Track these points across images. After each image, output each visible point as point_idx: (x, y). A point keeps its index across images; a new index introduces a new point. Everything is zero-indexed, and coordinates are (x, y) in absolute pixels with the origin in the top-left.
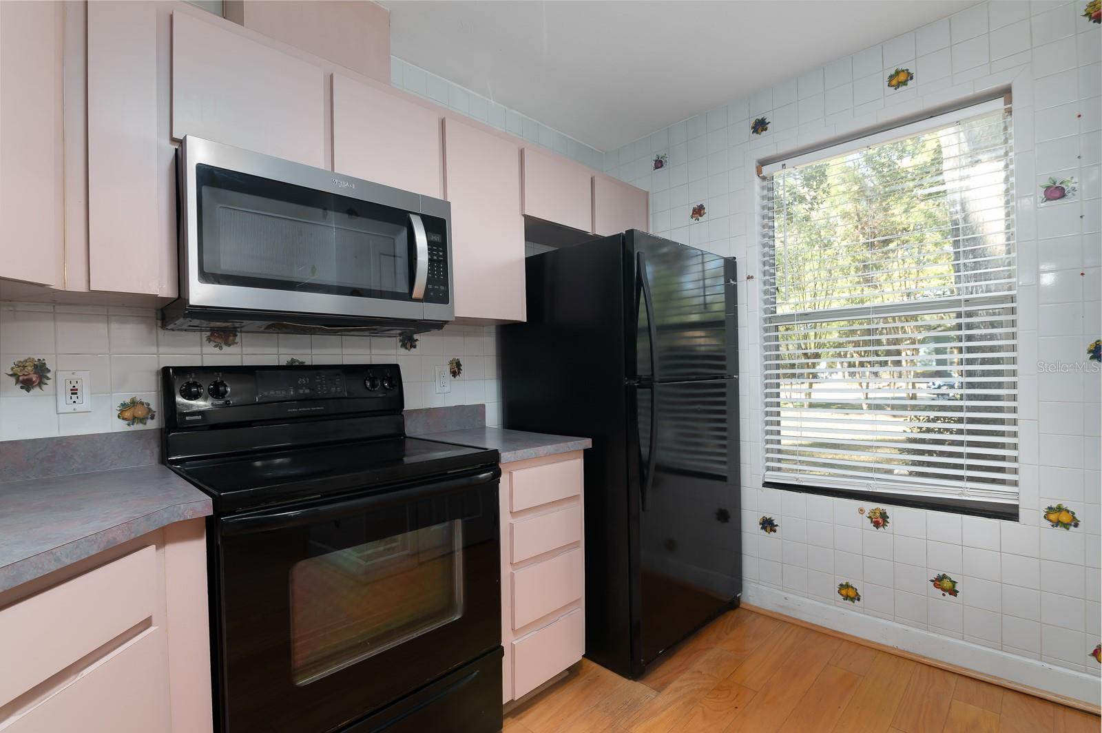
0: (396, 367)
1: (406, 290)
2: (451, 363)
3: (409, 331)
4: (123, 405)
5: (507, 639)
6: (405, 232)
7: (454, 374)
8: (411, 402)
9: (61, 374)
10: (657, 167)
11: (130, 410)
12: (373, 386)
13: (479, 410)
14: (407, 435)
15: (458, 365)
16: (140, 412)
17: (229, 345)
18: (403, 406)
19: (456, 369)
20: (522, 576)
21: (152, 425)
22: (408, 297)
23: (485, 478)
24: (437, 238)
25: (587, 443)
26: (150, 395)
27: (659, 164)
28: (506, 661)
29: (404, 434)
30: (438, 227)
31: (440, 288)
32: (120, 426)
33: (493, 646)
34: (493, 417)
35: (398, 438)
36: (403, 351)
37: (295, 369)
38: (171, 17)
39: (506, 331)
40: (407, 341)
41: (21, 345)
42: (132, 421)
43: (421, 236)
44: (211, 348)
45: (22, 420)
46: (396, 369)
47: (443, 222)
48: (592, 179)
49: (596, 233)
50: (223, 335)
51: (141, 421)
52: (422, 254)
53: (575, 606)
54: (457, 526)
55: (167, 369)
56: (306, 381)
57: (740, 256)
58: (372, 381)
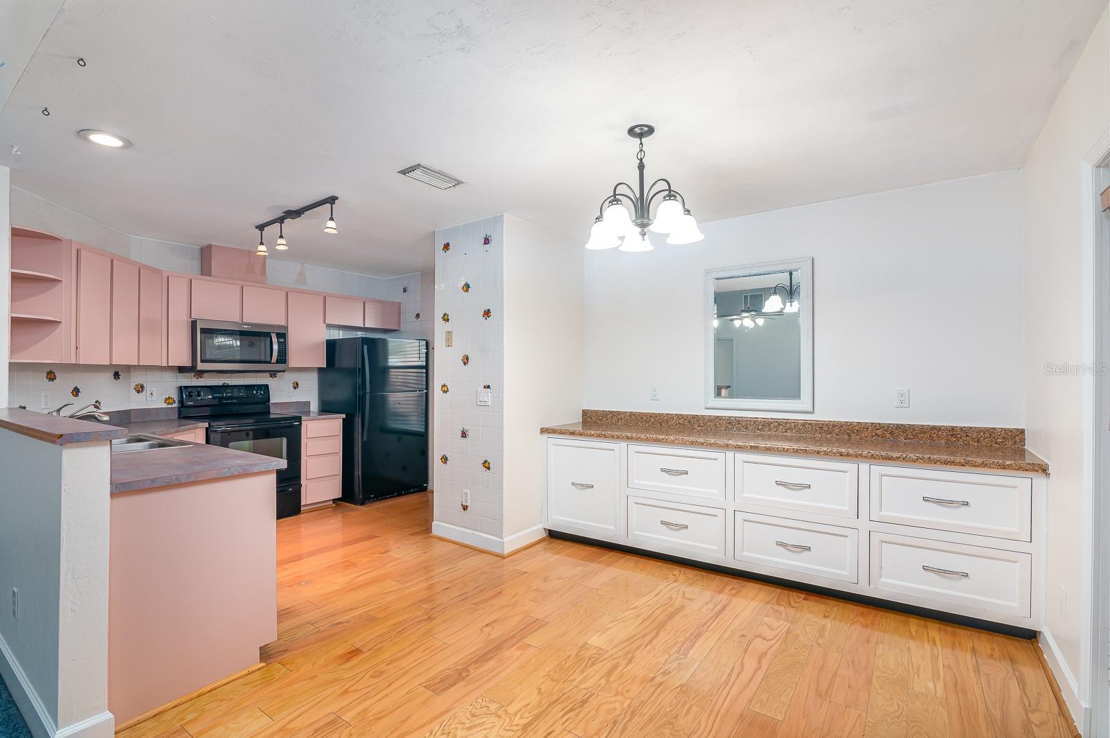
0: (267, 385)
1: (269, 360)
2: (293, 383)
3: (273, 374)
4: (166, 398)
5: (303, 482)
6: (269, 339)
7: (295, 388)
8: (274, 399)
9: (148, 389)
11: (168, 400)
12: (257, 393)
13: (308, 404)
14: (271, 411)
15: (297, 384)
16: (171, 401)
17: (202, 378)
18: (269, 401)
19: (296, 386)
21: (175, 405)
22: (270, 362)
23: (297, 425)
24: (282, 340)
25: (344, 416)
26: (175, 397)
27: (405, 289)
28: (303, 489)
30: (282, 336)
31: (283, 358)
32: (165, 406)
33: (297, 483)
34: (314, 407)
35: (269, 413)
36: (271, 378)
37: (225, 387)
38: (191, 280)
39: (320, 370)
40: (271, 376)
41: (137, 379)
42: (169, 404)
43: (275, 340)
44: (195, 379)
45: (136, 402)
46: (267, 386)
47: (285, 334)
48: (364, 302)
49: (366, 326)
50: (200, 373)
51: (172, 404)
52: (275, 347)
53: (336, 477)
54: (285, 440)
55: (181, 387)
56: (230, 391)
57: (429, 339)
58: (256, 391)
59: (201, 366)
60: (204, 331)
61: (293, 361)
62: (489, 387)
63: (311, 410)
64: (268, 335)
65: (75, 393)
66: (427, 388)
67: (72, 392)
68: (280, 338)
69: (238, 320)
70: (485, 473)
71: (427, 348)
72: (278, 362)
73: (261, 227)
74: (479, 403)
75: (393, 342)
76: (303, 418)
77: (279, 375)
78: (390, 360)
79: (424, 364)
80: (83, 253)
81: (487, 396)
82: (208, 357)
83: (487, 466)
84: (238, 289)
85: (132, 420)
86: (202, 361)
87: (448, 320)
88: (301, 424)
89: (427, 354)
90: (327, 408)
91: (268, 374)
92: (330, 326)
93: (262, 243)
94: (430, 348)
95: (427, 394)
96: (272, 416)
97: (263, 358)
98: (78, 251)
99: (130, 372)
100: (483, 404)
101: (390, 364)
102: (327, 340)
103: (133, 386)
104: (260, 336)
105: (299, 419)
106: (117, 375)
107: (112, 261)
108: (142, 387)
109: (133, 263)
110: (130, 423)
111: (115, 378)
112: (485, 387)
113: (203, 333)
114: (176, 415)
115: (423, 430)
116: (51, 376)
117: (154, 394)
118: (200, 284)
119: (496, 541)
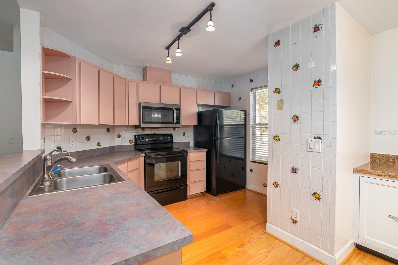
1: (173, 122)
2: (183, 133)
3: (174, 128)
4: (129, 141)
5: (188, 183)
6: (172, 111)
7: (184, 135)
8: (175, 141)
9: (122, 137)
10: (232, 87)
11: (130, 141)
12: (167, 138)
13: (189, 143)
14: (174, 147)
15: (185, 133)
16: (132, 142)
17: (144, 131)
18: (173, 142)
19: (184, 134)
20: (192, 173)
21: (133, 144)
22: (173, 123)
23: (185, 155)
24: (178, 112)
25: (207, 150)
26: (133, 140)
27: (233, 86)
28: (188, 187)
29: (173, 147)
30: (178, 110)
31: (178, 121)
32: (129, 144)
33: (185, 184)
34: (192, 144)
37: (154, 135)
38: (138, 83)
39: (195, 127)
40: (173, 130)
41: (117, 131)
42: (131, 143)
43: (175, 112)
44: (141, 131)
45: (118, 142)
46: (172, 135)
47: (180, 109)
48: (214, 93)
49: (215, 105)
50: (143, 129)
51: (132, 143)
52: (175, 115)
53: (203, 181)
54: (180, 162)
55: (135, 135)
56: (156, 137)
57: (247, 110)
58: (167, 137)
59: (143, 125)
60: (144, 108)
61: (184, 122)
62: (319, 138)
63: (191, 146)
64: (172, 109)
65: (87, 139)
66: (245, 135)
67: (86, 139)
68: (177, 111)
69: (159, 102)
70: (315, 201)
71: (245, 114)
72: (176, 123)
73: (168, 48)
74: (309, 150)
75: (226, 113)
76: (188, 151)
77: (177, 129)
78: (224, 122)
79: (244, 123)
80: (82, 64)
81: (318, 145)
82: (146, 121)
83: (316, 196)
84: (159, 86)
85: (116, 151)
86: (143, 123)
87: (279, 92)
88: (187, 154)
89: (245, 118)
90: (198, 145)
91: (172, 129)
92: (199, 105)
93: (168, 56)
94: (247, 114)
95: (245, 139)
96: (174, 150)
97: (170, 121)
98: (80, 63)
99: (114, 128)
100: (315, 150)
101: (224, 124)
102: (198, 112)
103: (116, 135)
104: (169, 110)
105: (186, 152)
106: (108, 130)
107: (99, 71)
108: (120, 135)
109: (111, 73)
110: (114, 152)
111: (107, 131)
112: (315, 138)
113: (143, 109)
114: (133, 149)
115: (243, 157)
116: (75, 131)
117: (125, 138)
118: (143, 85)
119: (326, 255)
